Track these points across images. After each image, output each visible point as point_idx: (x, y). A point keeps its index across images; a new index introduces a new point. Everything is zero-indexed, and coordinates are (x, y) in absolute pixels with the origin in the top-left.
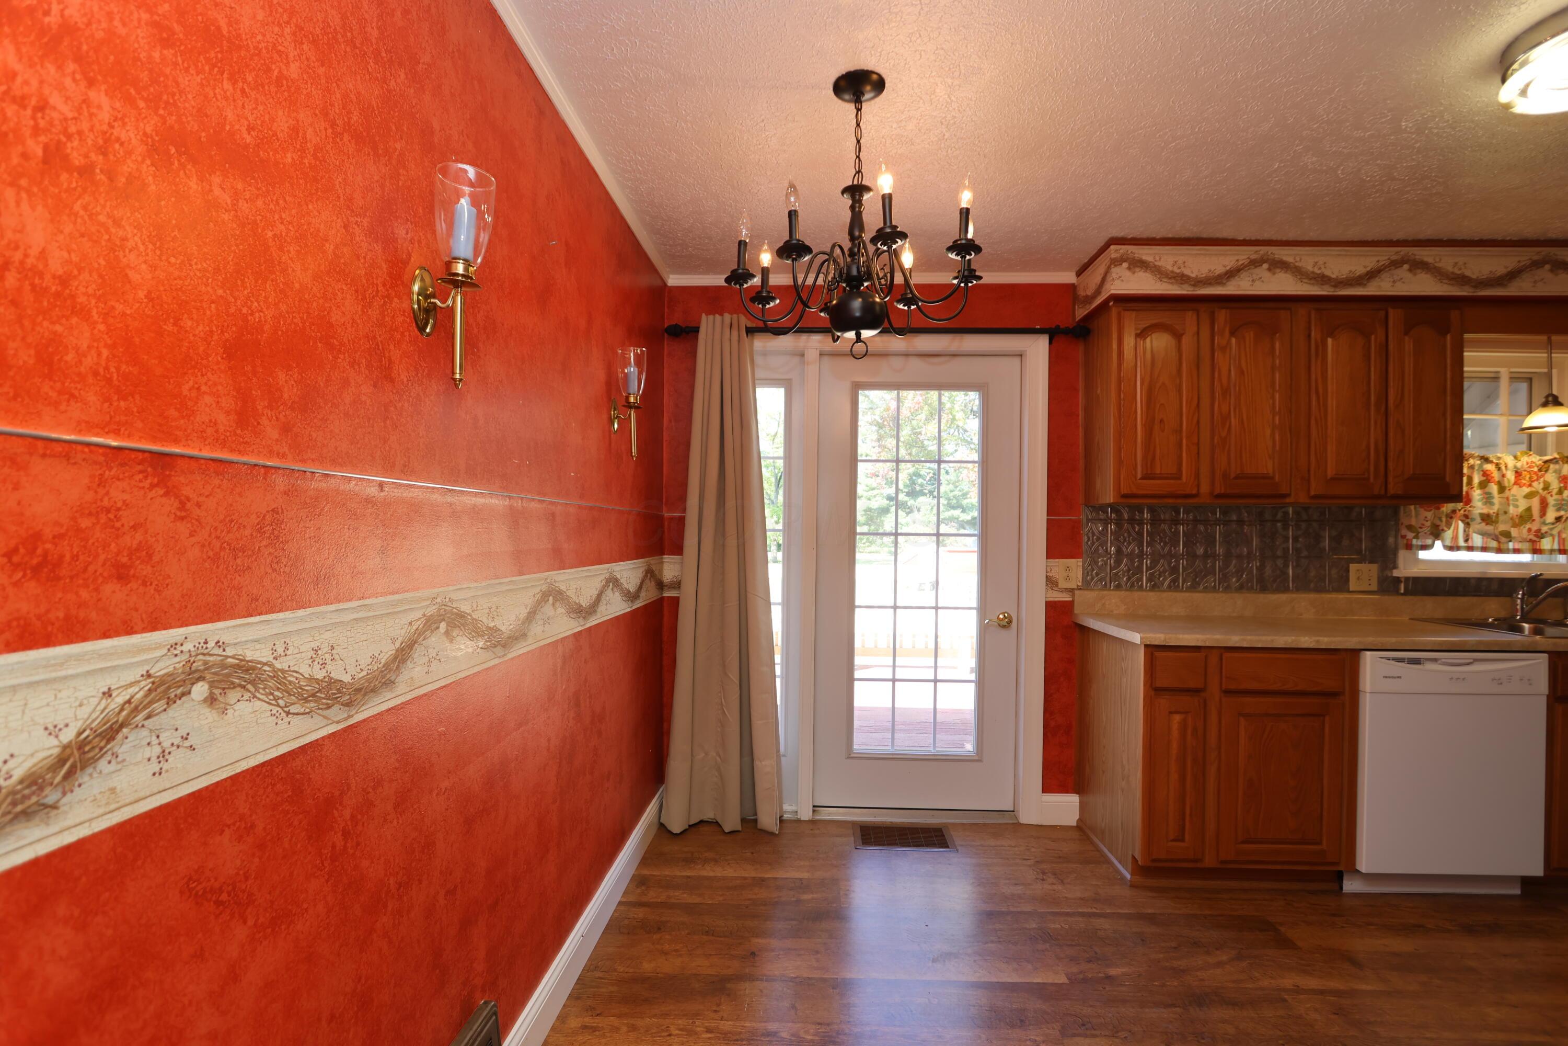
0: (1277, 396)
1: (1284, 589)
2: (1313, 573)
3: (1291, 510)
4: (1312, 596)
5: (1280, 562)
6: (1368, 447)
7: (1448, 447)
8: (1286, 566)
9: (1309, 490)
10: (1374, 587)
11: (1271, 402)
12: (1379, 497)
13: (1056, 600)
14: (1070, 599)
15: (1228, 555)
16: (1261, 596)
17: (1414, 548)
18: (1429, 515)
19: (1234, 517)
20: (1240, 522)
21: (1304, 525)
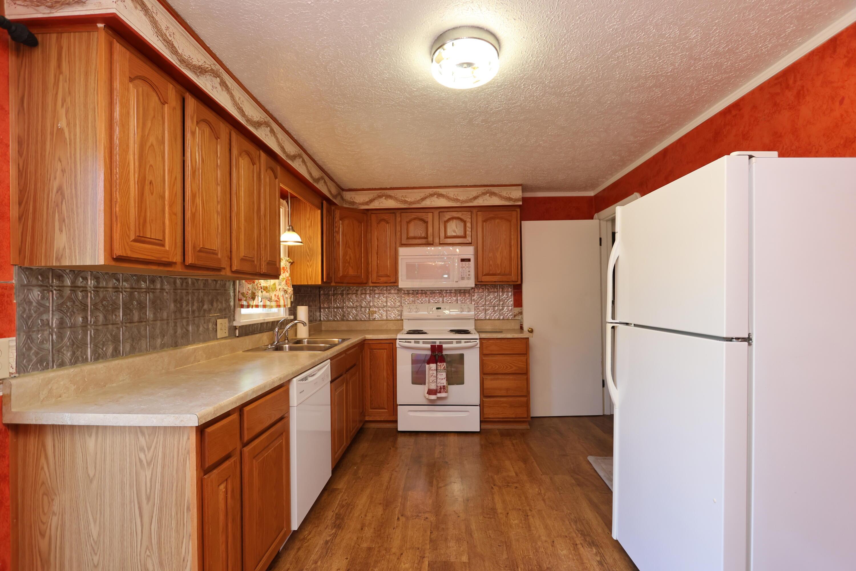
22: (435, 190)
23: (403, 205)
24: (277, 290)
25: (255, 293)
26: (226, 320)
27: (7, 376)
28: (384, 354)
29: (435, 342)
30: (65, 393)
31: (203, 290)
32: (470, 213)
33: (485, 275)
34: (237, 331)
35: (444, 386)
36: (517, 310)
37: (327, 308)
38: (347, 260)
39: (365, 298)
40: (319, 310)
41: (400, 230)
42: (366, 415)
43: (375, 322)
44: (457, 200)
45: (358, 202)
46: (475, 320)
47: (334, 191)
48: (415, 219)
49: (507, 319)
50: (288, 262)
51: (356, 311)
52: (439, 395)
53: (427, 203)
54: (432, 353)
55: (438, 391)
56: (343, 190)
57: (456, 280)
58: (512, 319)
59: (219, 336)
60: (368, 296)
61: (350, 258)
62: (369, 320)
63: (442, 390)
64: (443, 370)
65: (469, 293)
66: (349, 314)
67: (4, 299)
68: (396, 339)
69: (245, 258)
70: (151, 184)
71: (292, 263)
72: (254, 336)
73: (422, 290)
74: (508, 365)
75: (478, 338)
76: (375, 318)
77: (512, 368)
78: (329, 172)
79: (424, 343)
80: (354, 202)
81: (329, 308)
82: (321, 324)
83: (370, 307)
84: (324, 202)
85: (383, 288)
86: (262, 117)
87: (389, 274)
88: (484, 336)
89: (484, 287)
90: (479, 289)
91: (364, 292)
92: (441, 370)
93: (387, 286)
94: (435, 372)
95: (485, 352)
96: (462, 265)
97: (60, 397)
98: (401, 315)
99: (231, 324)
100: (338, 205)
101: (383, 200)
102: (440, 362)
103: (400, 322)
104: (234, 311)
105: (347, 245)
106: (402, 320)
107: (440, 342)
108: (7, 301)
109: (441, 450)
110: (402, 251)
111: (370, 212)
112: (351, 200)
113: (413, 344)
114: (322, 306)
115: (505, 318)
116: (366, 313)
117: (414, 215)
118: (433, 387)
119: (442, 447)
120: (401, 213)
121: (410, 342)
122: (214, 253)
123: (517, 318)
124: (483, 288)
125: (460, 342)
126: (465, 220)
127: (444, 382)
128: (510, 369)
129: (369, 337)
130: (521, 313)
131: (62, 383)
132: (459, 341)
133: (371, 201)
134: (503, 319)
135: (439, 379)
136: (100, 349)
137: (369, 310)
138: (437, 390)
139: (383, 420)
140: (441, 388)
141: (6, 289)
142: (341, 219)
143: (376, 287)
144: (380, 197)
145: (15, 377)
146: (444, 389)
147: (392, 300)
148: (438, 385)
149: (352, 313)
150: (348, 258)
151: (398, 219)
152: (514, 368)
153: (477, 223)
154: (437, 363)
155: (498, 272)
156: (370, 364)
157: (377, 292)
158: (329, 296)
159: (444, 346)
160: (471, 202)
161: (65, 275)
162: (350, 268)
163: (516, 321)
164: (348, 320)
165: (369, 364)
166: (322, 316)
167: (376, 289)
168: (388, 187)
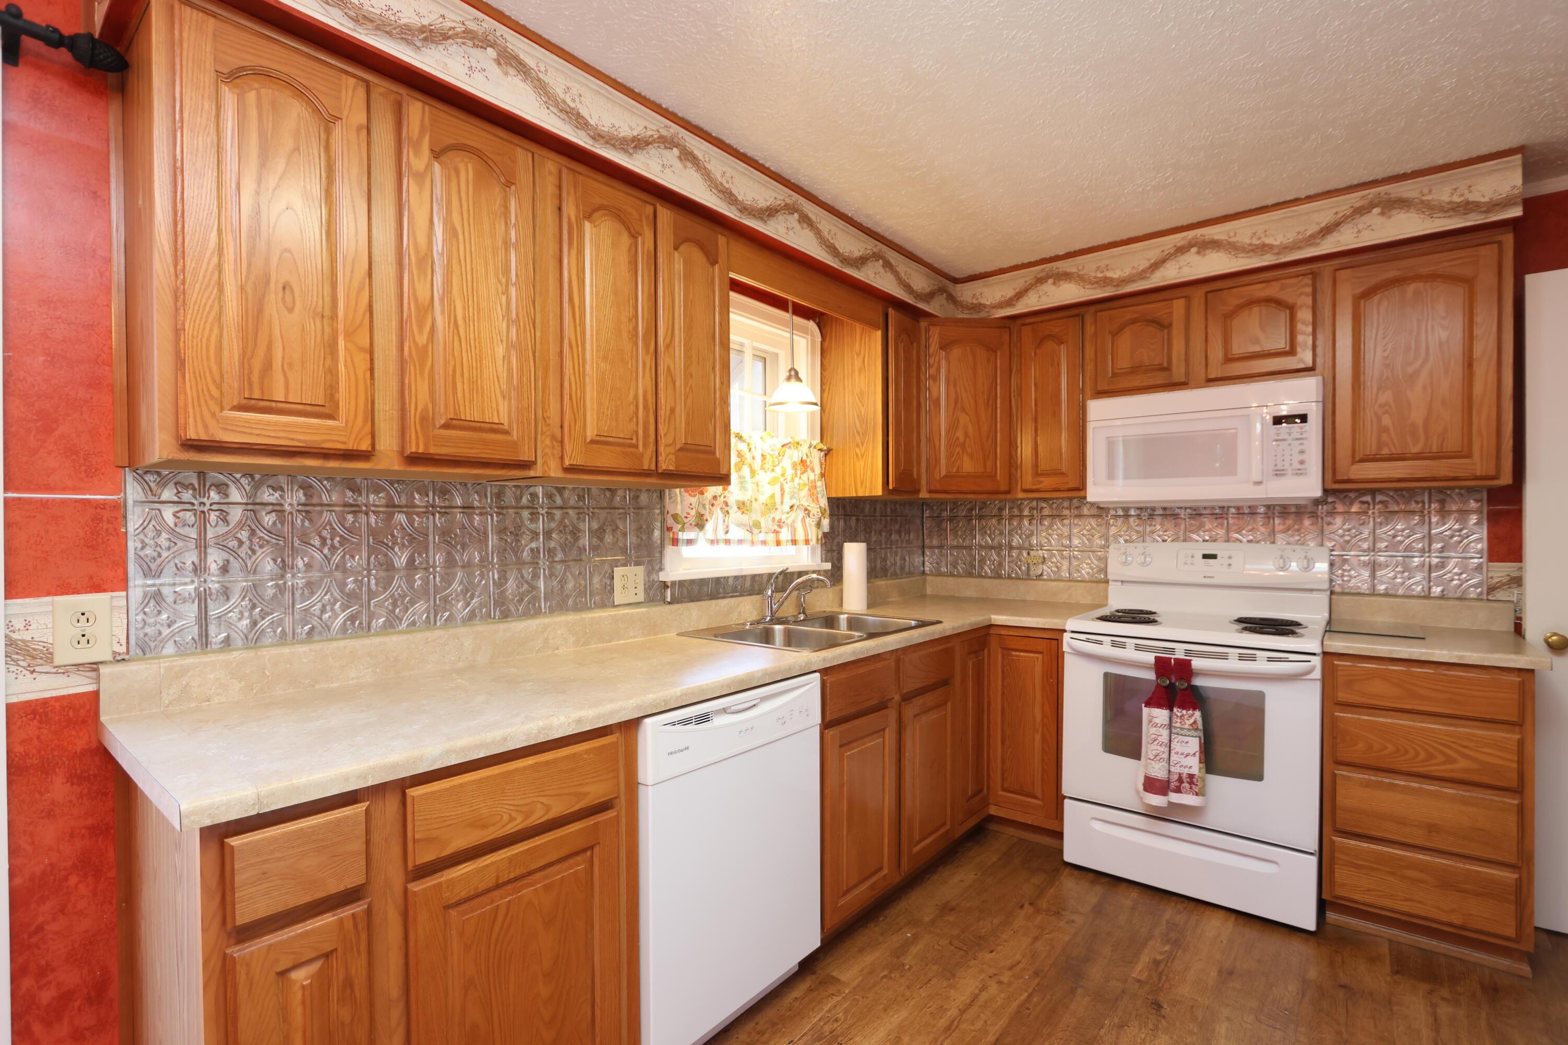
0: (513, 291)
1: (532, 611)
2: (570, 585)
3: (540, 491)
4: (571, 617)
5: (527, 572)
6: (636, 397)
7: (718, 412)
8: (536, 576)
9: (562, 458)
10: (641, 597)
11: (504, 299)
12: (647, 474)
13: (47, 695)
14: (91, 688)
15: (450, 563)
16: (502, 626)
17: (680, 544)
18: (694, 500)
19: (459, 502)
20: (468, 508)
21: (558, 514)
22: (1191, 234)
23: (1099, 291)
24: (776, 509)
25: (702, 515)
26: (640, 570)
27: (109, 657)
28: (1036, 663)
29: (1172, 650)
30: (218, 695)
31: (574, 508)
32: (1308, 280)
33: (1362, 460)
34: (669, 593)
35: (1191, 776)
36: (1502, 570)
37: (938, 547)
38: (958, 438)
39: (1020, 526)
40: (920, 552)
41: (1093, 356)
42: (991, 801)
43: (1041, 582)
44: (1264, 248)
45: (988, 303)
46: (1332, 593)
47: (920, 281)
48: (1134, 321)
49: (1460, 599)
50: (815, 451)
51: (999, 555)
52: (1174, 797)
53: (1170, 274)
54: (1157, 678)
55: (1173, 785)
56: (956, 281)
57: (1256, 477)
58: (1478, 600)
59: (618, 598)
60: (1026, 522)
61: (966, 435)
62: (1028, 577)
63: (1186, 785)
64: (1189, 730)
65: (1314, 515)
66: (982, 562)
67: (101, 525)
68: (1065, 631)
69: (598, 438)
70: (287, 291)
71: (828, 452)
72: (714, 602)
73: (1165, 509)
74: (1434, 748)
75: (1318, 650)
76: (1042, 575)
77: (1452, 761)
78: (897, 240)
79: (1138, 648)
80: (980, 304)
81: (941, 547)
82: (925, 581)
83: (1030, 549)
84: (891, 312)
85: (1061, 503)
86: (650, 126)
87: (1064, 470)
88: (1338, 645)
89: (1368, 498)
90: (1351, 504)
91: (1016, 512)
92: (1182, 729)
93: (1071, 499)
94: (1165, 733)
95: (1342, 696)
96: (1278, 435)
97: (208, 700)
98: (1105, 570)
99: (654, 577)
100: (936, 316)
101: (1048, 287)
102: (1183, 706)
103: (1102, 585)
104: (661, 552)
105: (959, 405)
106: (1107, 582)
107: (1188, 652)
108: (107, 530)
109: (1159, 957)
110: (1098, 409)
111: (1019, 322)
112: (975, 302)
113: (1106, 649)
114: (927, 542)
115: (1451, 595)
116: (1020, 561)
117: (1129, 313)
118: (1158, 771)
119: (1167, 948)
120: (1096, 312)
121: (1100, 643)
122: (495, 429)
123: (1500, 595)
124: (1365, 499)
125: (1253, 659)
126: (1291, 301)
127: (1193, 765)
128: (1444, 763)
129: (999, 619)
130: (1517, 581)
131: (212, 676)
132: (1248, 652)
133: (1020, 295)
134: (1442, 597)
135: (1177, 753)
136: (316, 618)
137: (1028, 554)
138: (1168, 782)
139: (1030, 823)
140: (1180, 780)
141: (104, 508)
142: (943, 347)
143: (1045, 500)
144: (1040, 281)
145: (123, 660)
146: (1188, 782)
147: (1085, 532)
148: (1172, 769)
149: (990, 561)
150: (960, 434)
151: (1090, 329)
152: (1463, 764)
153: (1334, 306)
154: (1171, 710)
155: (1415, 449)
156: (1003, 686)
157: (1046, 512)
158: (942, 521)
159: (1197, 663)
160: (1311, 245)
161: (230, 483)
162: (966, 458)
163: (1495, 604)
164: (980, 576)
165: (1000, 683)
166: (927, 564)
167: (1044, 505)
168: (1061, 253)
